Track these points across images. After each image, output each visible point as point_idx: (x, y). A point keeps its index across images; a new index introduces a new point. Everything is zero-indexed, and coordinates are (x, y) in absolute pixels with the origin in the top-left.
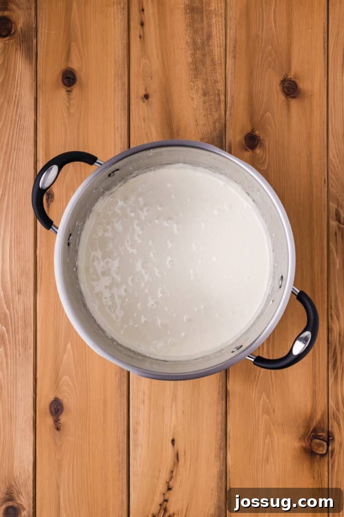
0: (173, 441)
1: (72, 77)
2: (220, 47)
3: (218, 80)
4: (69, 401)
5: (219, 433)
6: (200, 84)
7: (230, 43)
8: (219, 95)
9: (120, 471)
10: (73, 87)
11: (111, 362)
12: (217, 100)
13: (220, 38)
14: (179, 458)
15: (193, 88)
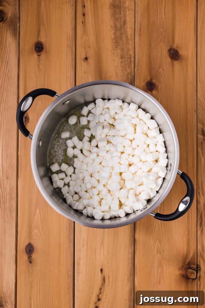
0: (102, 270)
1: (41, 47)
2: (131, 29)
3: (130, 49)
4: (38, 245)
5: (130, 265)
6: (119, 51)
7: (137, 27)
8: (130, 58)
9: (68, 289)
10: (41, 53)
11: (63, 216)
12: (129, 61)
13: (131, 24)
14: (105, 281)
15: (115, 54)
